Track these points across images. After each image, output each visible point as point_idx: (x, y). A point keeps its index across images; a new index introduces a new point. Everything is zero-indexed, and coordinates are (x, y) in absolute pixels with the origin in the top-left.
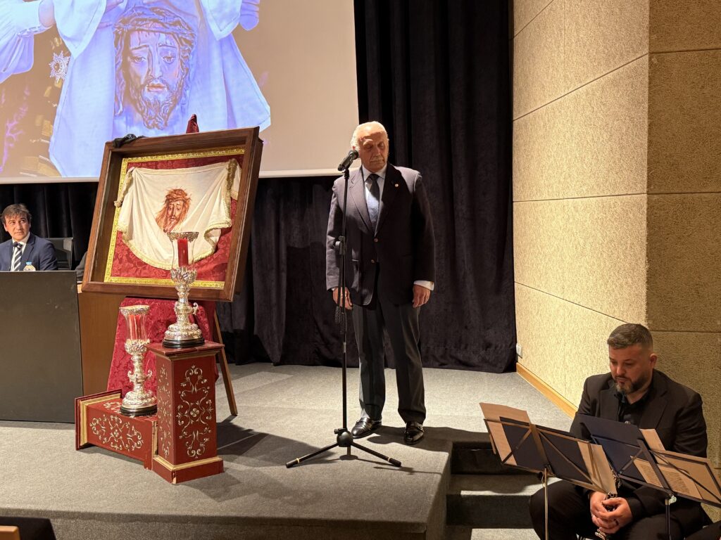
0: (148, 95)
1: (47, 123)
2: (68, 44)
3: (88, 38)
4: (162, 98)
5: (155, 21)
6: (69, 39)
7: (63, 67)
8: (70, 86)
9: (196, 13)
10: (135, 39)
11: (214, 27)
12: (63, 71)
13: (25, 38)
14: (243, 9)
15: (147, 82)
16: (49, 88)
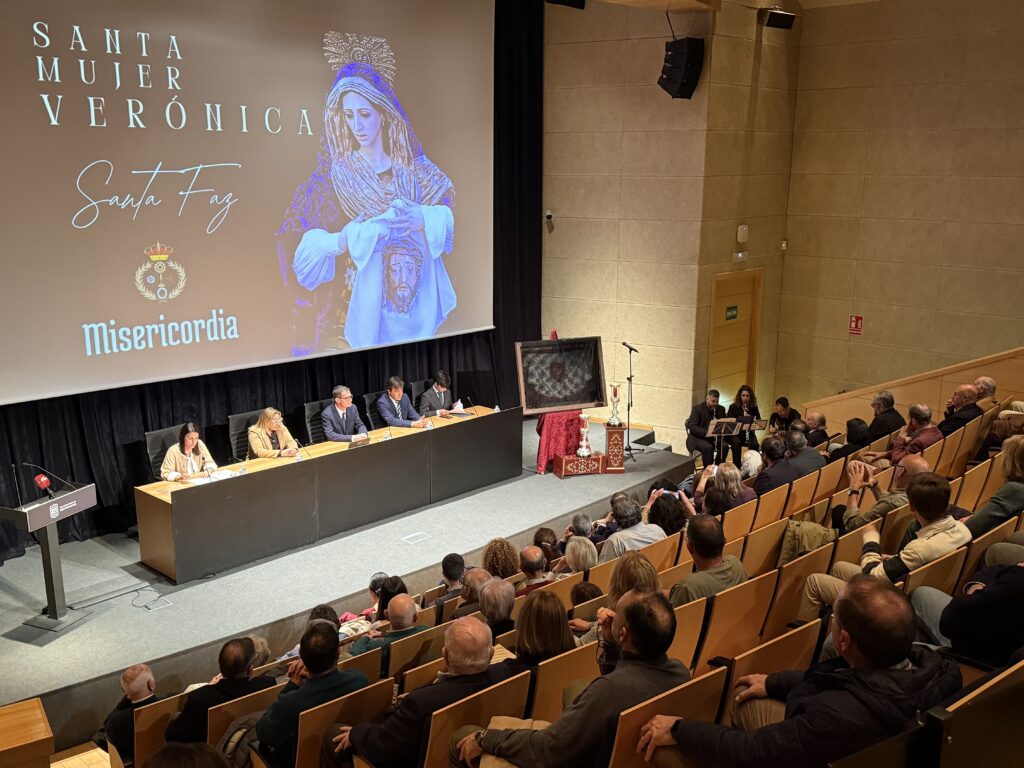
0: (399, 293)
1: (343, 314)
2: (356, 262)
3: (367, 258)
4: (406, 295)
5: (404, 248)
6: (357, 259)
7: (353, 277)
8: (357, 289)
9: (423, 243)
10: (393, 258)
11: (432, 252)
12: (353, 280)
13: (330, 258)
14: (446, 242)
15: (399, 285)
16: (344, 292)
